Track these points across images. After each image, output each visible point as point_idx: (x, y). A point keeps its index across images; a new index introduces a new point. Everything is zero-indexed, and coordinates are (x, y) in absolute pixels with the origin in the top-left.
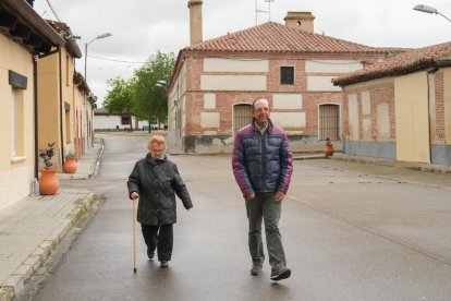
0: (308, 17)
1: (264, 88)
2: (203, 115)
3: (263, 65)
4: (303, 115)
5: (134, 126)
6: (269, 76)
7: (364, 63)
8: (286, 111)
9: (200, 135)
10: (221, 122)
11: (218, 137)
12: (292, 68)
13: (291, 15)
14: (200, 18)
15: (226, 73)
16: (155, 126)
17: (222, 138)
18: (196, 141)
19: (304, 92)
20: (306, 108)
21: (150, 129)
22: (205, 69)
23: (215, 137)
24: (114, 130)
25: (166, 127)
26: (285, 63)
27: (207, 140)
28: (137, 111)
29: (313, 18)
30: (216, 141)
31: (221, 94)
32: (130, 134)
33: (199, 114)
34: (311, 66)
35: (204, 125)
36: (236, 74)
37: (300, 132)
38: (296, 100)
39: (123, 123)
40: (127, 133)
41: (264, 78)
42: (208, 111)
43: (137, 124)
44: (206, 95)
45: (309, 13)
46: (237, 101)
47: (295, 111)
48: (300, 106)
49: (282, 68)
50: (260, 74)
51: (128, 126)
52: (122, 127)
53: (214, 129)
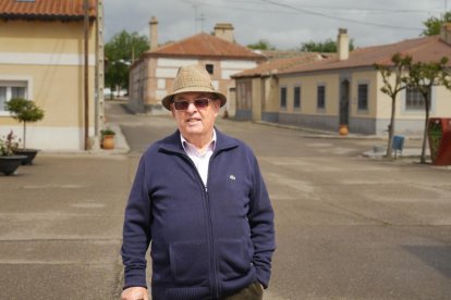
0: (230, 27)
12: (212, 65)
13: (218, 26)
15: (172, 67)
19: (220, 80)
20: (221, 89)
22: (159, 65)
26: (209, 62)
31: (168, 80)
33: (154, 91)
34: (224, 64)
35: (155, 99)
42: (160, 90)
44: (159, 81)
49: (207, 65)
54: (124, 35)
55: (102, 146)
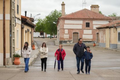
0: (97, 6)
1: (81, 28)
2: (65, 35)
3: (81, 22)
4: (92, 36)
5: (45, 36)
6: (83, 25)
7: (109, 22)
8: (87, 34)
9: (63, 41)
10: (69, 37)
11: (68, 41)
12: (89, 23)
13: (92, 6)
14: (64, 9)
15: (71, 24)
16: (53, 36)
17: (70, 41)
18: (63, 42)
19: (92, 29)
20: (93, 34)
21: (51, 37)
22: (65, 23)
23: (67, 41)
24: (37, 38)
25: (56, 37)
26: (87, 22)
27: (65, 42)
28: (46, 31)
29: (99, 7)
30: (68, 42)
31: (69, 30)
32: (43, 39)
33: (63, 35)
34: (94, 22)
35: (64, 38)
36: (74, 24)
37: (91, 40)
38: (90, 32)
39: (41, 35)
40: (42, 39)
41: (81, 26)
42: (66, 34)
43: (46, 35)
44: (65, 30)
45: (98, 5)
46: (74, 31)
47: (90, 34)
48: (91, 33)
49: (86, 23)
50: (80, 24)
51: (43, 36)
52: (40, 36)
53: (67, 39)
54: (55, 11)
55: (14, 64)
